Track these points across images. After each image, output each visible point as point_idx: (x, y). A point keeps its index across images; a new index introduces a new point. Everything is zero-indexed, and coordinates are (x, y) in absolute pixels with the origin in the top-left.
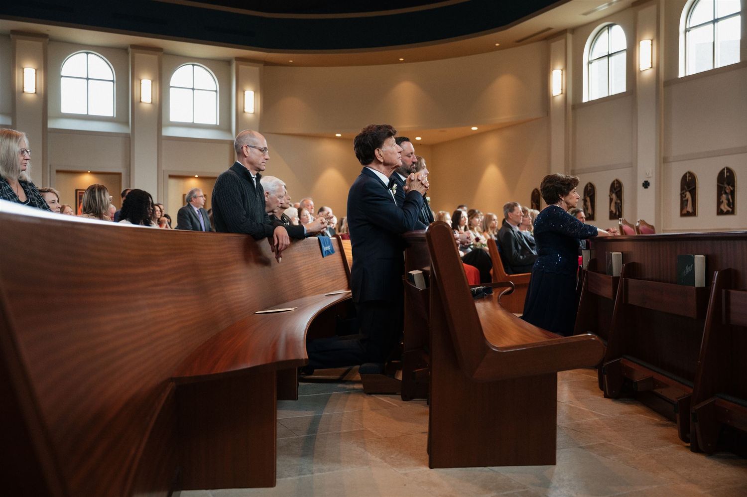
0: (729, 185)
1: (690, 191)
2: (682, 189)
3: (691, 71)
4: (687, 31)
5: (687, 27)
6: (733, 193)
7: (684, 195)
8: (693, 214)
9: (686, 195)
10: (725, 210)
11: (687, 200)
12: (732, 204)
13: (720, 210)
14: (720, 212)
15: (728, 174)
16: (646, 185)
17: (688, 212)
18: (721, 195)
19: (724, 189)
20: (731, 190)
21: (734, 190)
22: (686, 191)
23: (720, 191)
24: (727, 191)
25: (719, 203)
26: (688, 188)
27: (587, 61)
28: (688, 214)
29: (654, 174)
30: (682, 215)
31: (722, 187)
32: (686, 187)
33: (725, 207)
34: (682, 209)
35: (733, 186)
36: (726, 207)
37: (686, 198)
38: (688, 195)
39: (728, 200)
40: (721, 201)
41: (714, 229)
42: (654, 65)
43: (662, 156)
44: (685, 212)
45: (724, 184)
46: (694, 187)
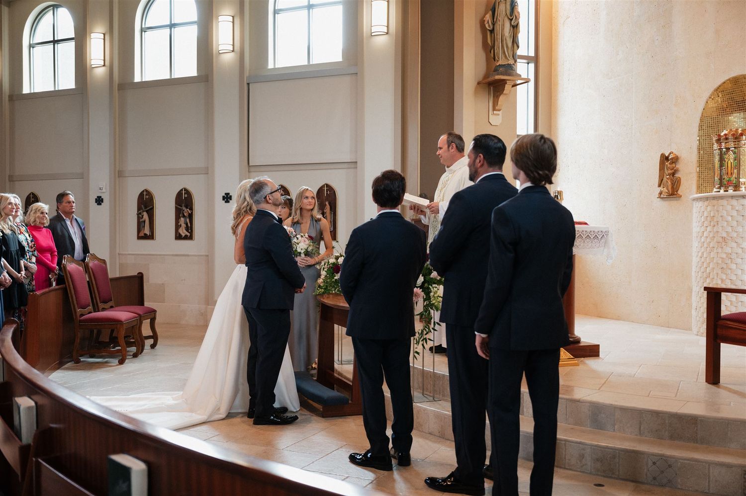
0: (187, 208)
1: (147, 212)
2: (139, 208)
3: (148, 77)
4: (143, 30)
5: (143, 26)
6: (191, 216)
7: (141, 216)
8: (151, 237)
9: (143, 216)
10: (183, 235)
11: (144, 221)
12: (190, 228)
13: (178, 234)
14: (178, 237)
15: (186, 196)
16: (99, 201)
17: (145, 234)
18: (180, 218)
19: (182, 212)
20: (189, 213)
21: (192, 213)
22: (144, 211)
23: (179, 213)
24: (185, 214)
25: (178, 226)
26: (145, 208)
27: (28, 43)
28: (146, 237)
29: (108, 188)
30: (139, 238)
31: (180, 210)
32: (143, 206)
33: (183, 232)
34: (139, 231)
35: (191, 209)
36: (185, 231)
37: (143, 220)
38: (146, 216)
39: (187, 224)
40: (179, 224)
41: (173, 255)
42: (107, 63)
43: (117, 169)
44: (143, 235)
45: (182, 206)
46: (152, 207)
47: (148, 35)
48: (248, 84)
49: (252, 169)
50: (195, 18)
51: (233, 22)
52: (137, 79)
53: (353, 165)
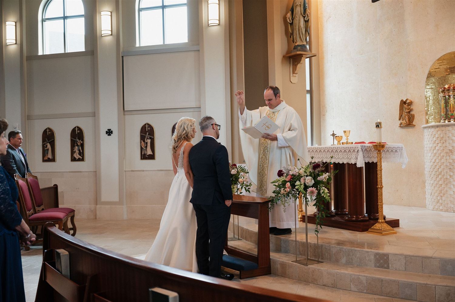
0: (80, 140)
1: (49, 143)
2: (44, 141)
3: (47, 52)
4: (43, 20)
5: (44, 18)
6: (82, 145)
7: (45, 146)
8: (53, 160)
9: (47, 146)
10: (77, 158)
11: (48, 150)
12: (82, 154)
13: (73, 157)
14: (73, 159)
15: (79, 131)
17: (48, 158)
18: (74, 146)
19: (76, 142)
20: (81, 143)
21: (83, 143)
22: (47, 143)
23: (73, 144)
24: (79, 144)
25: (73, 152)
26: (48, 141)
28: (49, 160)
29: (20, 127)
30: (44, 161)
31: (75, 141)
33: (77, 156)
35: (83, 140)
36: (78, 155)
37: (47, 148)
38: (49, 146)
39: (79, 151)
40: (74, 151)
41: (69, 172)
42: (18, 42)
43: (27, 114)
44: (47, 159)
45: (76, 139)
46: (53, 139)
47: (46, 23)
48: (123, 57)
49: (126, 113)
50: (83, 13)
51: (111, 16)
52: (40, 53)
53: (196, 110)
